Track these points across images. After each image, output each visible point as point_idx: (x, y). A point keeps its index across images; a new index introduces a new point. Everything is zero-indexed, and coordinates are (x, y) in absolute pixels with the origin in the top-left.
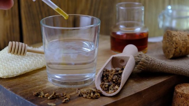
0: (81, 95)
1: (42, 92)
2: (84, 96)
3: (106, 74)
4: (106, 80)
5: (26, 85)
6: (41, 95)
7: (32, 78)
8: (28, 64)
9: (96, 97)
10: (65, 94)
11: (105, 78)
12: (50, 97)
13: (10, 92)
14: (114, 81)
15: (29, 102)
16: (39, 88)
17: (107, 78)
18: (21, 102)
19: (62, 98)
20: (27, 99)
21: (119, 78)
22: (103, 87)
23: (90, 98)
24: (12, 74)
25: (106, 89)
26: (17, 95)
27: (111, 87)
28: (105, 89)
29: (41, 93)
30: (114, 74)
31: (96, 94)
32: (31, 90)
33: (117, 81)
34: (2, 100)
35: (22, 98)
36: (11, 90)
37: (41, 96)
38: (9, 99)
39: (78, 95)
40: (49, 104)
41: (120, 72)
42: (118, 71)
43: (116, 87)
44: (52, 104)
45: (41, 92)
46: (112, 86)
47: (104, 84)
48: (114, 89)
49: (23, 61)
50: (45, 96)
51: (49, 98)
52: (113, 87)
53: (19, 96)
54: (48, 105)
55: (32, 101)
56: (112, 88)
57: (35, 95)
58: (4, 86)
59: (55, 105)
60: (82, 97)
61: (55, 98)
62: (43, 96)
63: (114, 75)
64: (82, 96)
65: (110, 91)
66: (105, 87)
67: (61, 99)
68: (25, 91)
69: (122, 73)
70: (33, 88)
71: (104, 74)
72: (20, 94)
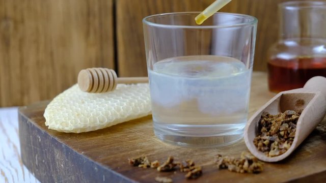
0: (223, 166)
1: (146, 158)
2: (231, 167)
3: (266, 122)
4: (265, 131)
5: (115, 147)
6: (143, 164)
7: (128, 136)
8: (121, 107)
9: (255, 171)
10: (191, 163)
11: (264, 129)
12: (162, 168)
13: (85, 157)
14: (282, 133)
15: (120, 175)
16: (141, 153)
17: (269, 129)
18: (104, 176)
19: (185, 170)
20: (116, 169)
21: (292, 128)
22: (260, 144)
23: (242, 171)
24: (92, 126)
25: (266, 148)
26: (97, 163)
27: (274, 144)
28: (262, 148)
29: (143, 161)
30: (282, 120)
31: (254, 164)
32: (124, 156)
33: (288, 134)
34: (69, 176)
35: (106, 168)
36: (86, 154)
37: (145, 166)
38: (81, 173)
39: (218, 166)
40: (159, 179)
41: (294, 117)
42: (290, 116)
43: (285, 145)
44: (165, 180)
45: (144, 157)
46: (276, 143)
47: (260, 139)
48: (281, 149)
49: (111, 102)
50: (152, 166)
51: (159, 169)
52: (278, 145)
53: (100, 165)
54: (156, 181)
55: (125, 173)
56: (276, 147)
57: (132, 163)
58: (74, 148)
59: (169, 180)
60: (226, 170)
61: (170, 169)
62: (148, 167)
63: (282, 123)
64: (226, 168)
65: (272, 153)
66: (264, 145)
67: (183, 171)
68: (113, 156)
69: (297, 119)
70: (129, 153)
71: (263, 120)
72: (103, 162)
